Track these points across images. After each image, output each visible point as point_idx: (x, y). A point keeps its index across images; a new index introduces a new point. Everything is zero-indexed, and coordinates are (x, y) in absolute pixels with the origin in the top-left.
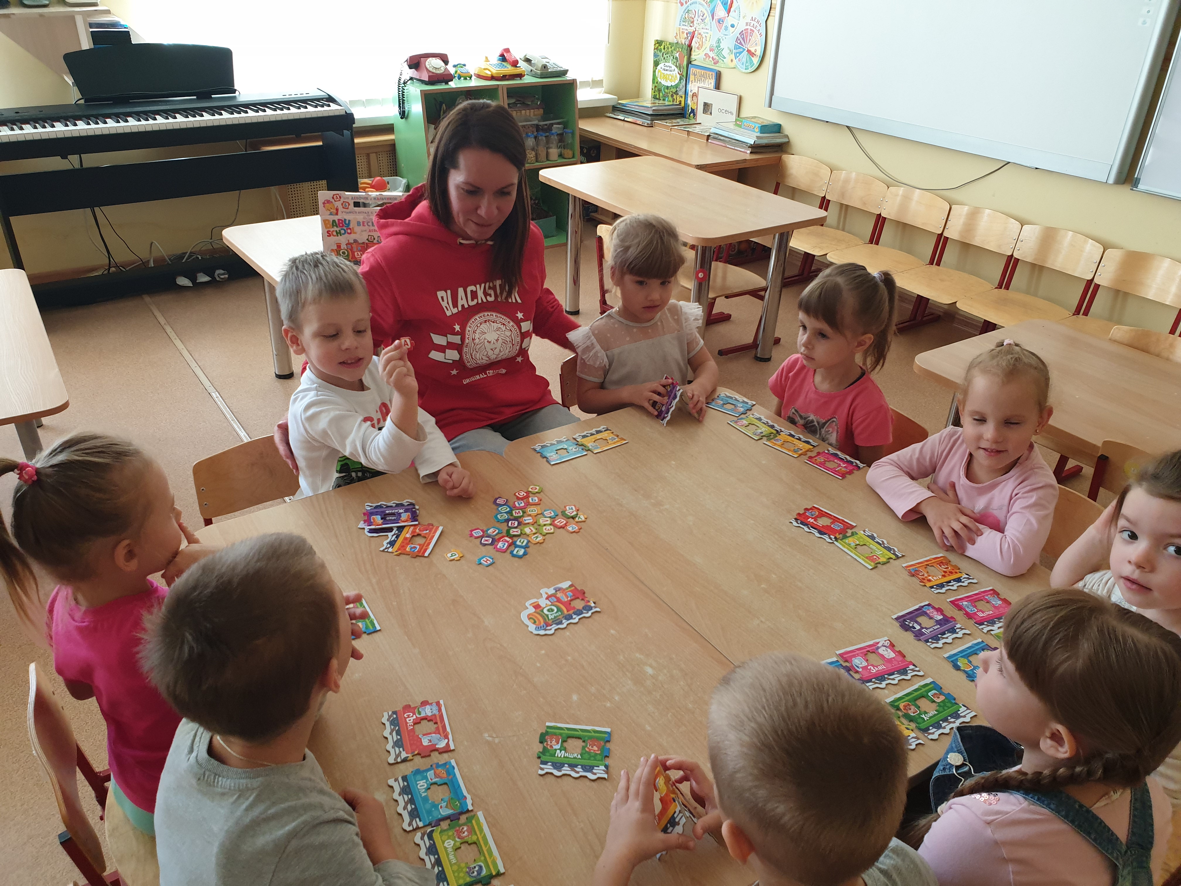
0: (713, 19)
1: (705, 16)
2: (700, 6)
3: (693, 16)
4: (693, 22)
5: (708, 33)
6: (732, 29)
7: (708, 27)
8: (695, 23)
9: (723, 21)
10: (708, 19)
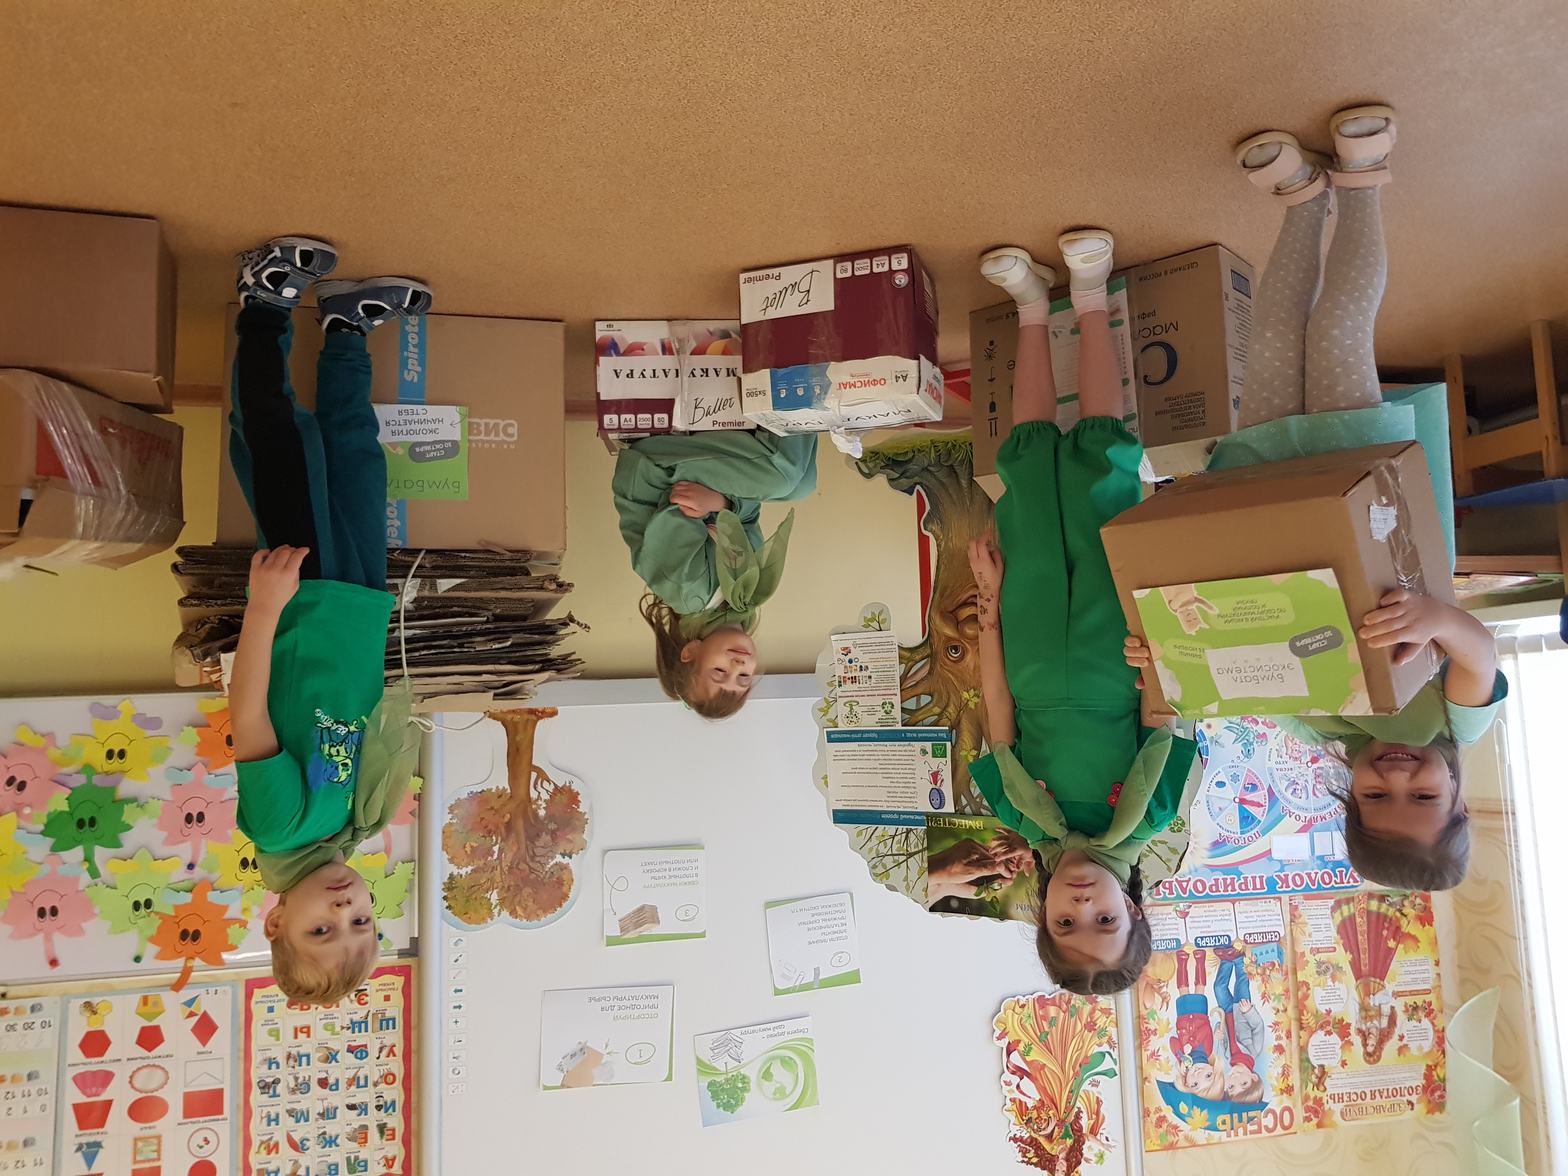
0: (1270, 788)
1: (1291, 790)
2: (1306, 806)
3: (1318, 786)
4: (1317, 776)
5: (1276, 763)
6: (1221, 778)
7: (1278, 775)
8: (1311, 776)
9: (1246, 789)
10: (1281, 786)
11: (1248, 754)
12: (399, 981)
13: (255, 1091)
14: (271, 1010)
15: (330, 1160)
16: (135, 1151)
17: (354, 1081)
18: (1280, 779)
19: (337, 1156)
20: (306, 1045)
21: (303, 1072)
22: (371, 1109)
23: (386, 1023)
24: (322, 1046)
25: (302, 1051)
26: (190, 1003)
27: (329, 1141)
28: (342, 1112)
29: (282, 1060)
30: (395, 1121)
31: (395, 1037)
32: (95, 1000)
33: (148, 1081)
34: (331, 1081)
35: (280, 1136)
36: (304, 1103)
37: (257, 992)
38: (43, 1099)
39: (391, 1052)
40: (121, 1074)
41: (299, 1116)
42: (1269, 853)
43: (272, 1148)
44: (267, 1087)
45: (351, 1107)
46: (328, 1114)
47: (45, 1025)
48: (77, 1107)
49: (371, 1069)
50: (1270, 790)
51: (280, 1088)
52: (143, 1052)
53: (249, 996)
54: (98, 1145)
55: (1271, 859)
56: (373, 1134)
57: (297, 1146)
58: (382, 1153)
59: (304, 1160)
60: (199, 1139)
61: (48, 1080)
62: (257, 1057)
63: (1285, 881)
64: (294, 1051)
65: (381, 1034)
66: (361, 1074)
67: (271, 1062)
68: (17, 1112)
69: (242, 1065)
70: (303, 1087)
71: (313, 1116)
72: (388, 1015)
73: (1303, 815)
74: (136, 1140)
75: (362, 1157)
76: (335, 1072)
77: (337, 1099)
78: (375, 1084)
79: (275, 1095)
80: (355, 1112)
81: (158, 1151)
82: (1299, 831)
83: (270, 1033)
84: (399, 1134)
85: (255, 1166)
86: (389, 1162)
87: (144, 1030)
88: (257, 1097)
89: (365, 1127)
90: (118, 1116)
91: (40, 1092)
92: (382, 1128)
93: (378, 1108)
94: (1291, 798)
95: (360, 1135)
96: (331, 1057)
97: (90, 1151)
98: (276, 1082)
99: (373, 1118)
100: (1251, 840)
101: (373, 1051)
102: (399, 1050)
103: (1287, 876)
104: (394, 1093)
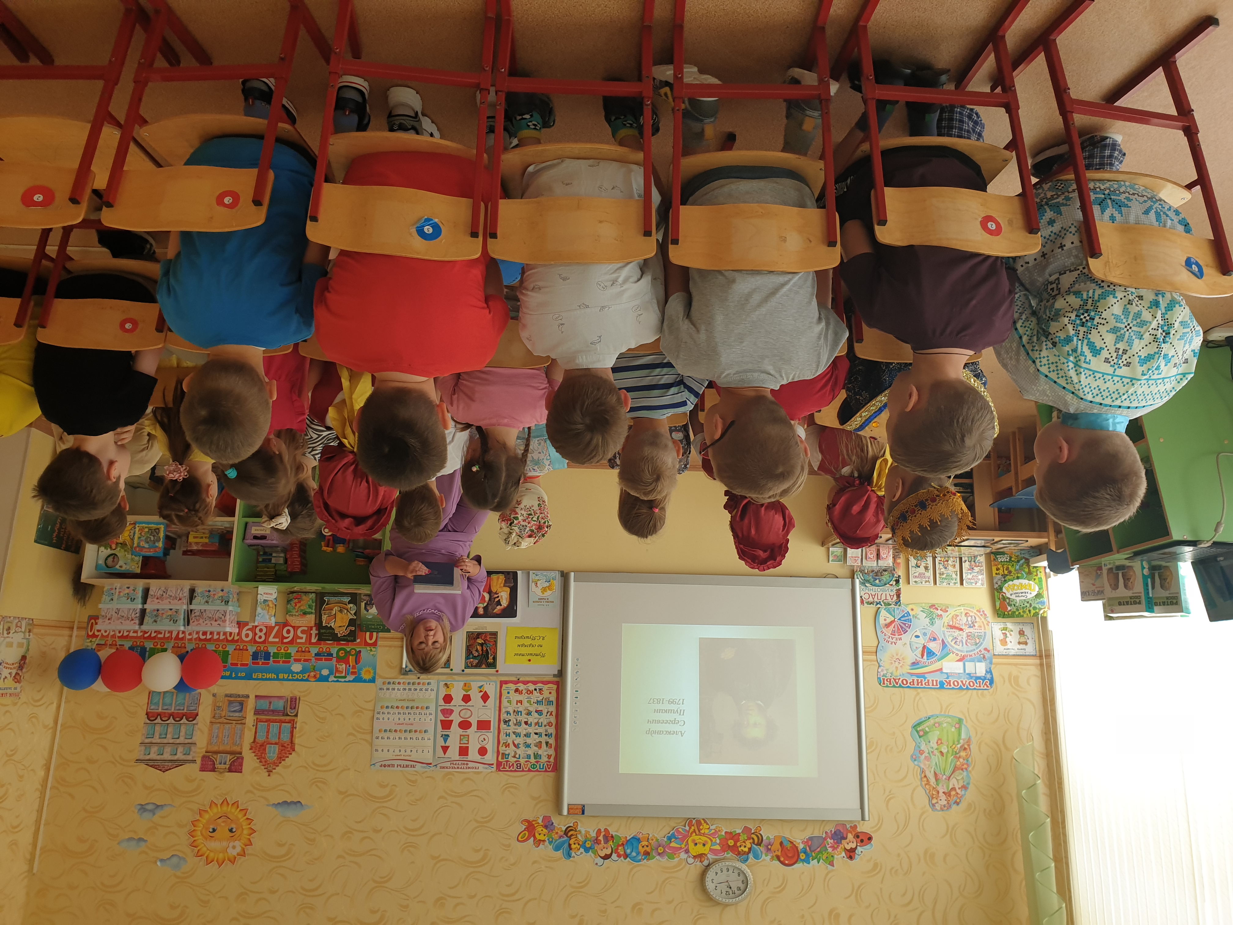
1: (954, 642)
2: (961, 650)
4: (968, 636)
7: (947, 634)
9: (930, 639)
11: (932, 624)
12: (555, 687)
13: (502, 723)
14: (508, 693)
15: (528, 753)
16: (461, 740)
17: (537, 724)
18: (949, 636)
19: (530, 752)
20: (521, 708)
21: (519, 718)
22: (543, 735)
23: (550, 703)
24: (526, 709)
25: (519, 710)
26: (480, 687)
27: (528, 746)
28: (533, 735)
29: (512, 712)
30: (552, 741)
31: (553, 708)
32: (448, 683)
33: (466, 715)
34: (529, 723)
35: (510, 741)
36: (519, 730)
37: (504, 686)
38: (431, 717)
39: (551, 714)
40: (456, 710)
41: (517, 735)
42: (941, 669)
43: (507, 745)
44: (506, 722)
45: (536, 734)
46: (527, 735)
47: (432, 690)
48: (441, 721)
49: (544, 720)
50: (943, 640)
51: (511, 723)
52: (464, 704)
53: (501, 687)
54: (448, 736)
55: (942, 673)
56: (544, 745)
57: (516, 746)
58: (547, 753)
59: (519, 752)
60: (482, 738)
61: (432, 709)
62: (503, 710)
63: (949, 683)
64: (516, 710)
65: (548, 707)
66: (540, 721)
67: (508, 713)
68: (423, 720)
69: (497, 713)
70: (518, 724)
71: (522, 735)
72: (551, 699)
73: (960, 653)
74: (461, 735)
75: (539, 753)
76: (530, 719)
77: (531, 730)
78: (545, 726)
79: (509, 726)
80: (537, 736)
81: (468, 741)
82: (957, 661)
83: (508, 701)
84: (553, 746)
85: (501, 752)
86: (549, 757)
87: (464, 695)
88: (502, 725)
89: (541, 742)
90: (455, 726)
91: (430, 714)
92: (547, 743)
93: (546, 735)
94: (954, 645)
95: (539, 745)
96: (529, 713)
97: (446, 737)
98: (510, 720)
99: (544, 739)
100: (932, 663)
101: (545, 713)
102: (554, 714)
103: (950, 681)
104: (552, 730)
